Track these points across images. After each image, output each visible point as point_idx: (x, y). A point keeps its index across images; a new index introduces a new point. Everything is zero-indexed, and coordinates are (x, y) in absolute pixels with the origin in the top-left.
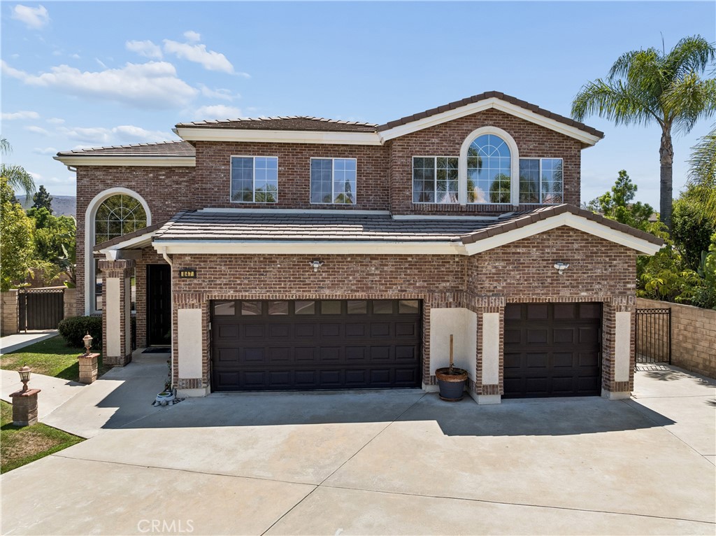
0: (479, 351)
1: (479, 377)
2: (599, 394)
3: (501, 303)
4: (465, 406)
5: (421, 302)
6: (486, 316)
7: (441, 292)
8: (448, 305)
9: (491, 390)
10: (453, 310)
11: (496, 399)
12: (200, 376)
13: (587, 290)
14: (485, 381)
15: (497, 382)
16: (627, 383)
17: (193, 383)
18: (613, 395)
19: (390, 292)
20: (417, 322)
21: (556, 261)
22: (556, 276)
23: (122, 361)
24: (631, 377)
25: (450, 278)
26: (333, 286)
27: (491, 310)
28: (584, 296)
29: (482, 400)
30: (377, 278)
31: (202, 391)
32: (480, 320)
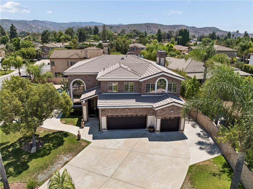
0: (156, 125)
1: (156, 129)
2: (178, 131)
3: (161, 117)
4: (153, 134)
5: (146, 115)
6: (158, 119)
7: (150, 113)
8: (151, 115)
9: (158, 131)
10: (152, 116)
11: (159, 133)
12: (106, 128)
13: (177, 115)
14: (157, 130)
15: (159, 130)
16: (182, 130)
17: (105, 129)
18: (180, 132)
19: (141, 113)
20: (145, 118)
21: (171, 110)
22: (171, 113)
23: (87, 122)
24: (184, 129)
25: (152, 111)
26: (130, 113)
27: (159, 118)
28: (176, 116)
29: (156, 133)
30: (138, 111)
31: (106, 131)
32: (157, 120)
